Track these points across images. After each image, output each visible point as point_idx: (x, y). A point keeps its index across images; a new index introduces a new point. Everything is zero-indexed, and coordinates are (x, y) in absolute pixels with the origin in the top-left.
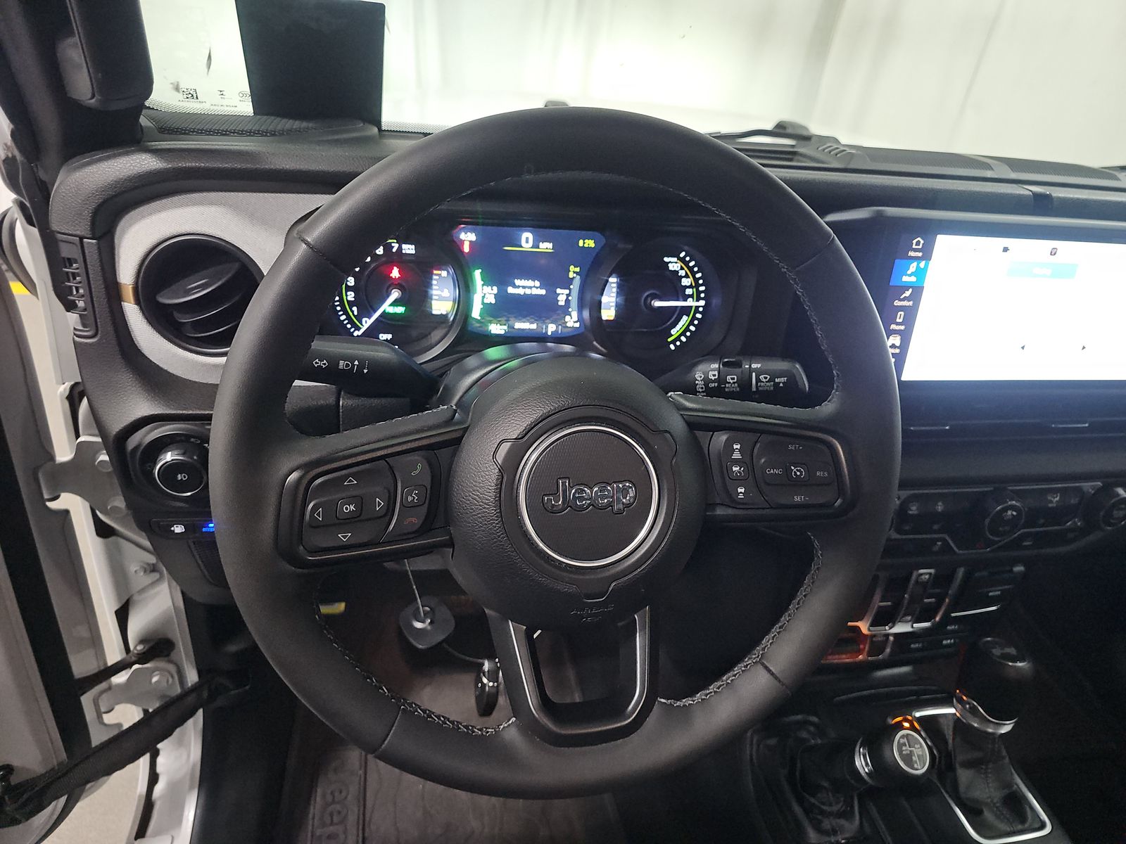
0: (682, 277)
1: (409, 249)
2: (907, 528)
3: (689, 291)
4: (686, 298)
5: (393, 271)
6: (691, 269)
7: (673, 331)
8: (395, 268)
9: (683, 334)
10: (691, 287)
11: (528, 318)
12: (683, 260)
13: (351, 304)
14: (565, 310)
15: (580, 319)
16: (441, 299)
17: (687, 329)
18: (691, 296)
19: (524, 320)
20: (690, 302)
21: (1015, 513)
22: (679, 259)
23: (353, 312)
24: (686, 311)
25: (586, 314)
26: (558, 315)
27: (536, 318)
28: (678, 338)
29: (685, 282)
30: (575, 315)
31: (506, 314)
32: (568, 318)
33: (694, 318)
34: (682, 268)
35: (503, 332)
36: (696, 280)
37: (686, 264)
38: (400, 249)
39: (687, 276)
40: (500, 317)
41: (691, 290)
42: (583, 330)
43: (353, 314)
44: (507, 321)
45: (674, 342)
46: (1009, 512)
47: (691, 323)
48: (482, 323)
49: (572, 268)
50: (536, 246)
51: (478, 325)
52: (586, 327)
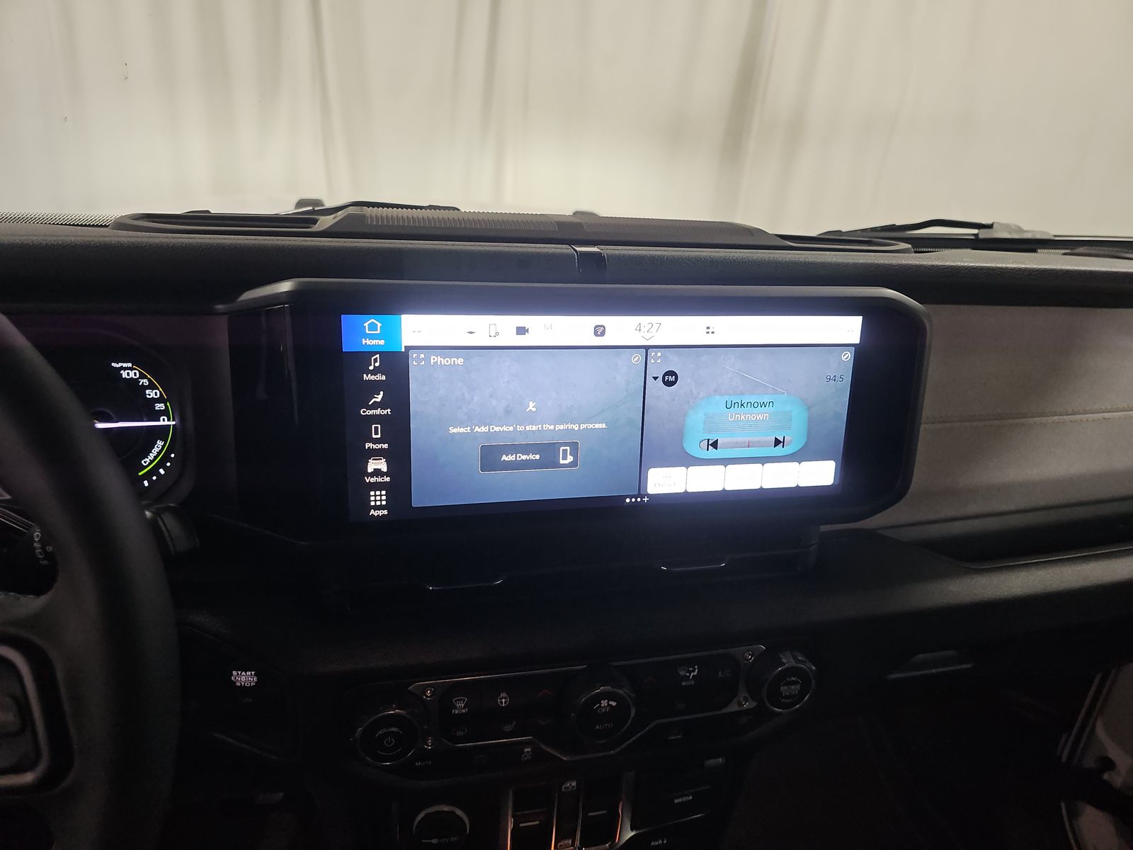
0: (145, 387)
2: (460, 733)
3: (160, 407)
4: (156, 416)
7: (145, 462)
9: (161, 464)
10: (161, 400)
12: (141, 365)
17: (166, 458)
18: (164, 412)
20: (163, 422)
21: (614, 704)
22: (136, 363)
24: (161, 432)
28: (154, 471)
29: (151, 394)
33: (175, 441)
34: (142, 376)
36: (168, 390)
39: (152, 386)
41: (162, 405)
45: (148, 476)
46: (604, 703)
47: (171, 449)
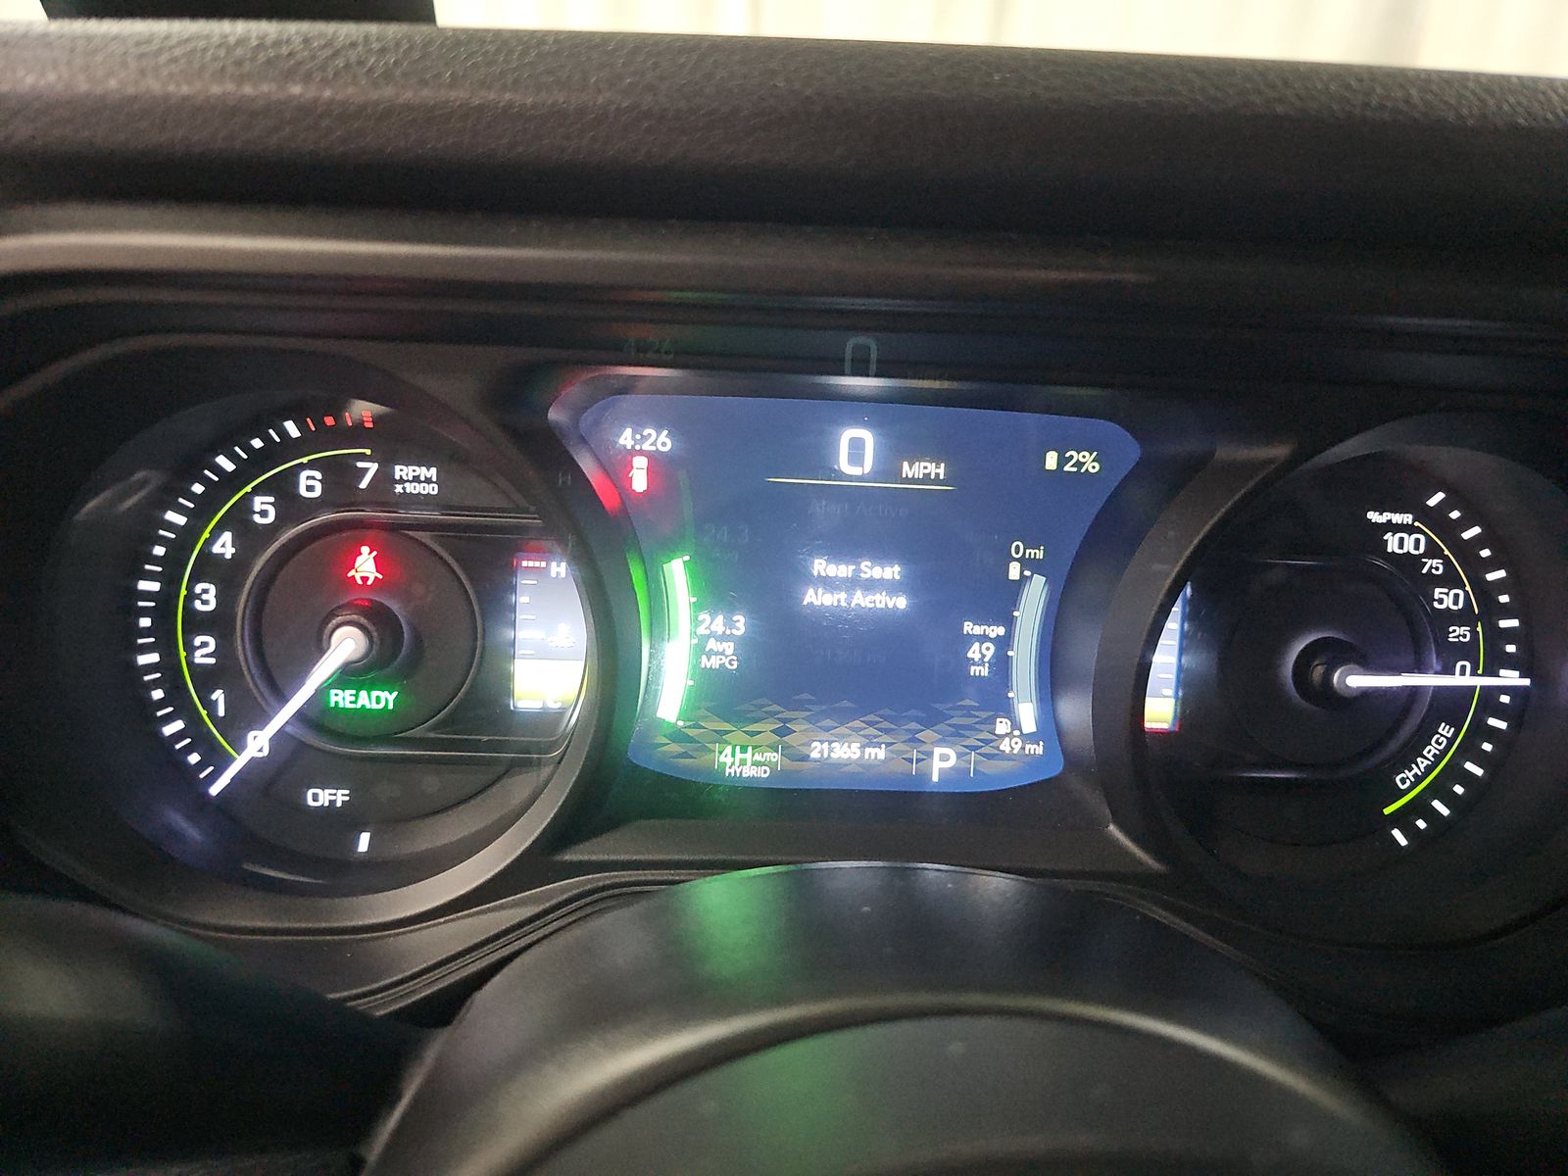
0: (1435, 581)
1: (417, 479)
3: (1459, 633)
4: (1446, 659)
5: (359, 560)
6: (1466, 551)
7: (1403, 779)
8: (365, 550)
9: (1439, 789)
10: (1464, 617)
11: (857, 724)
12: (1434, 519)
13: (206, 679)
14: (996, 697)
15: (1051, 726)
16: (544, 654)
17: (1455, 772)
18: (1467, 651)
19: (842, 730)
20: (1461, 677)
22: (1424, 514)
23: (211, 706)
24: (1449, 706)
25: (1076, 711)
26: (968, 712)
27: (886, 725)
28: (1420, 807)
29: (1446, 599)
30: (1028, 714)
31: (775, 708)
32: (1002, 726)
33: (1480, 731)
34: (1433, 551)
35: (763, 773)
36: (1485, 593)
37: (1449, 532)
38: (385, 479)
39: (1450, 580)
40: (756, 721)
41: (1465, 630)
42: (1056, 768)
43: (212, 715)
44: (783, 732)
45: (1403, 819)
47: (1469, 750)
48: (691, 740)
49: (1017, 548)
50: (888, 469)
51: (675, 748)
52: (1072, 761)
